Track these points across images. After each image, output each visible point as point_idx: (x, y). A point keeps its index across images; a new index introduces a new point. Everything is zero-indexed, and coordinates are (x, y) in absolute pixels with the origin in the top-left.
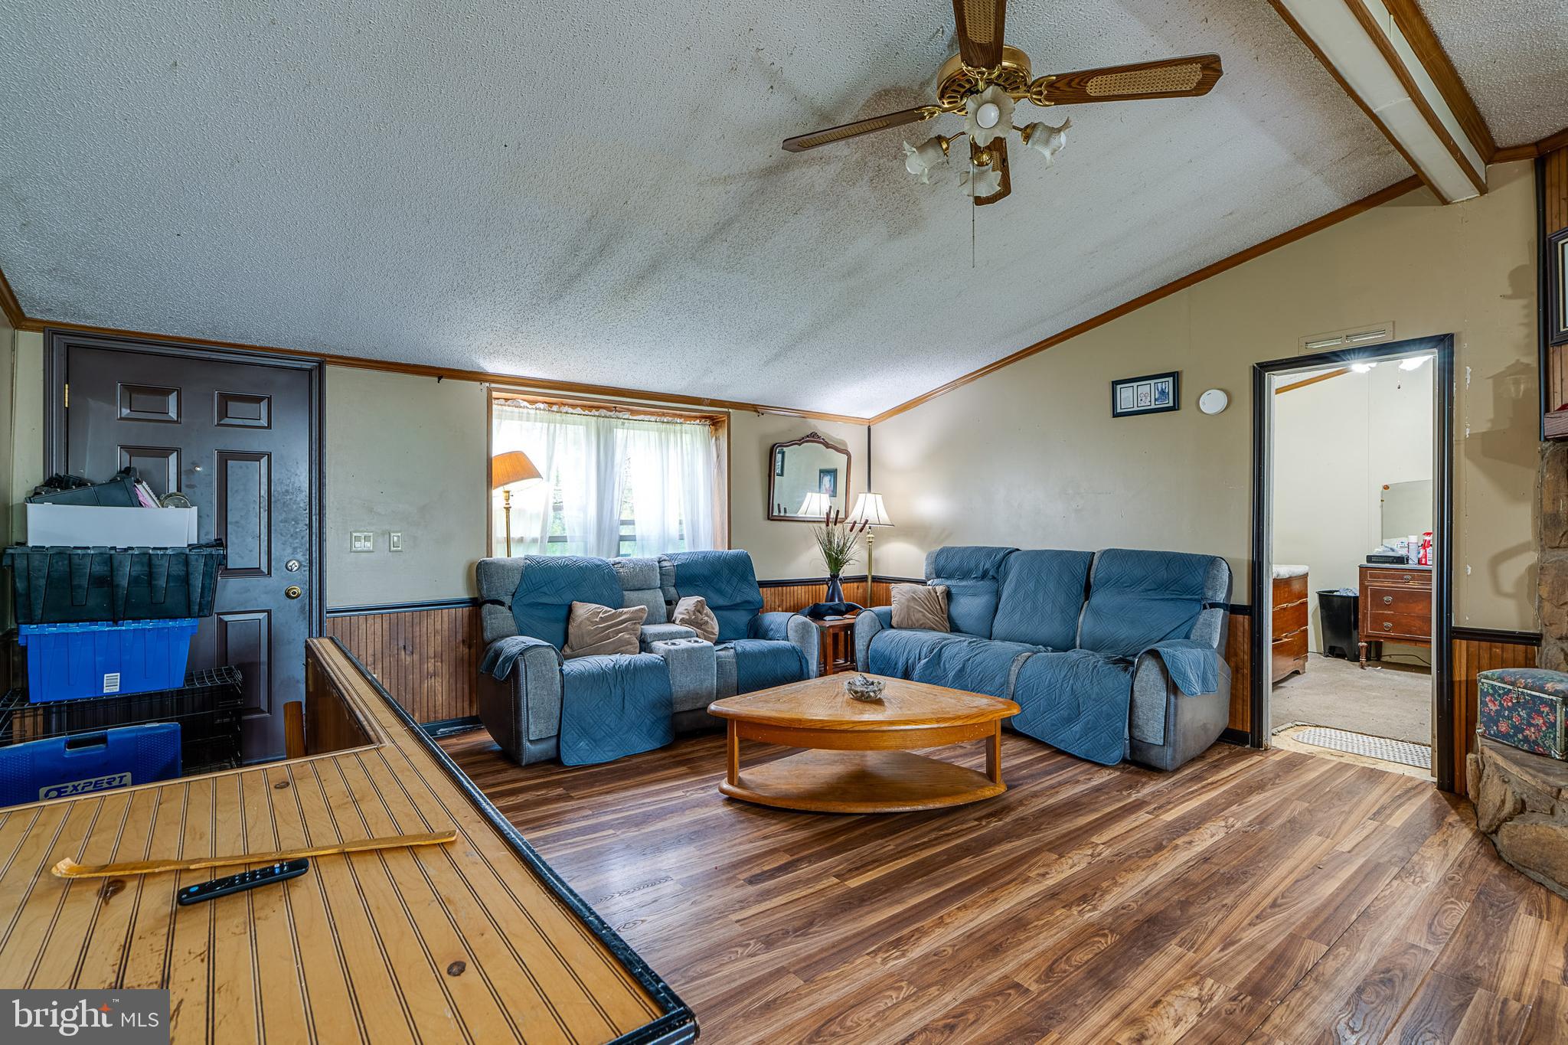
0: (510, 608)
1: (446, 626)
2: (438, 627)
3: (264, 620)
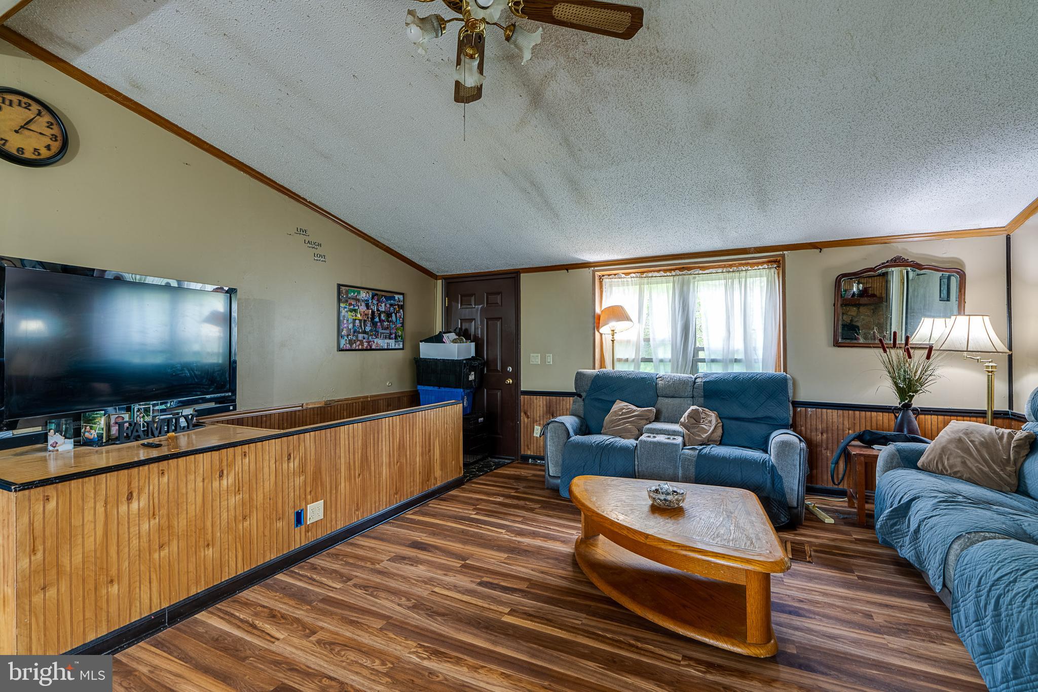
0: (583, 401)
3: (499, 394)
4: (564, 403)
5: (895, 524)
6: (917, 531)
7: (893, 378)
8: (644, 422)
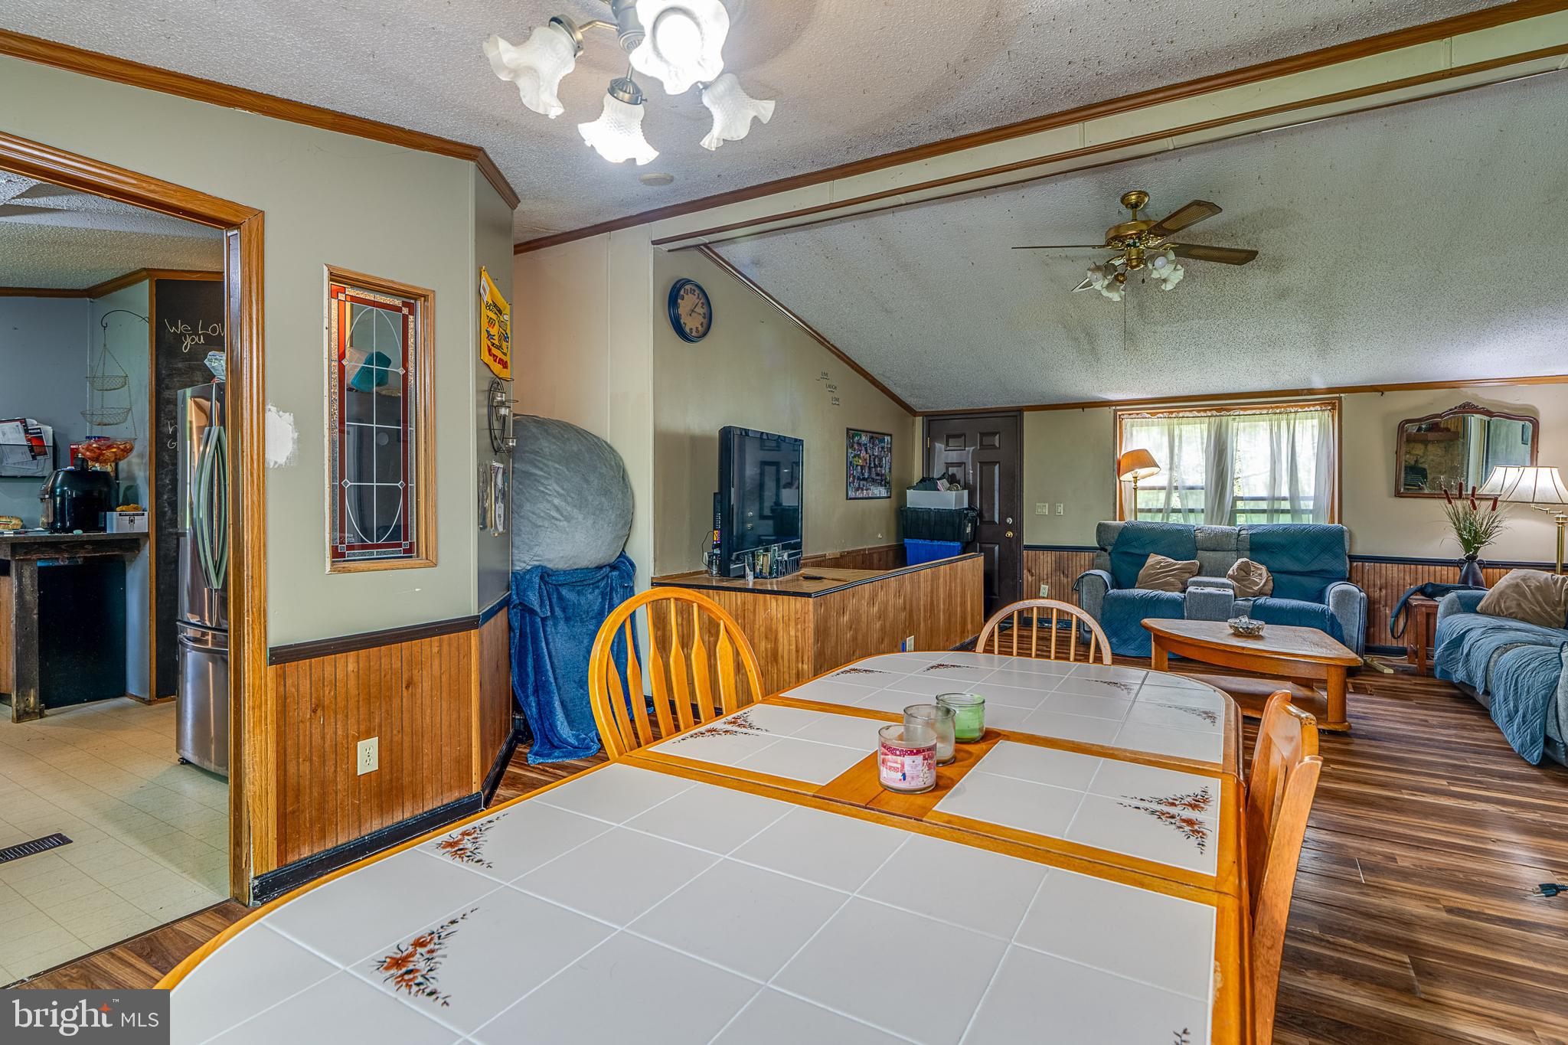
0: (1109, 554)
1: (1087, 563)
2: (1083, 563)
3: (997, 548)
4: (1078, 559)
5: (1451, 654)
6: (1468, 654)
7: (1458, 530)
8: (1187, 575)
